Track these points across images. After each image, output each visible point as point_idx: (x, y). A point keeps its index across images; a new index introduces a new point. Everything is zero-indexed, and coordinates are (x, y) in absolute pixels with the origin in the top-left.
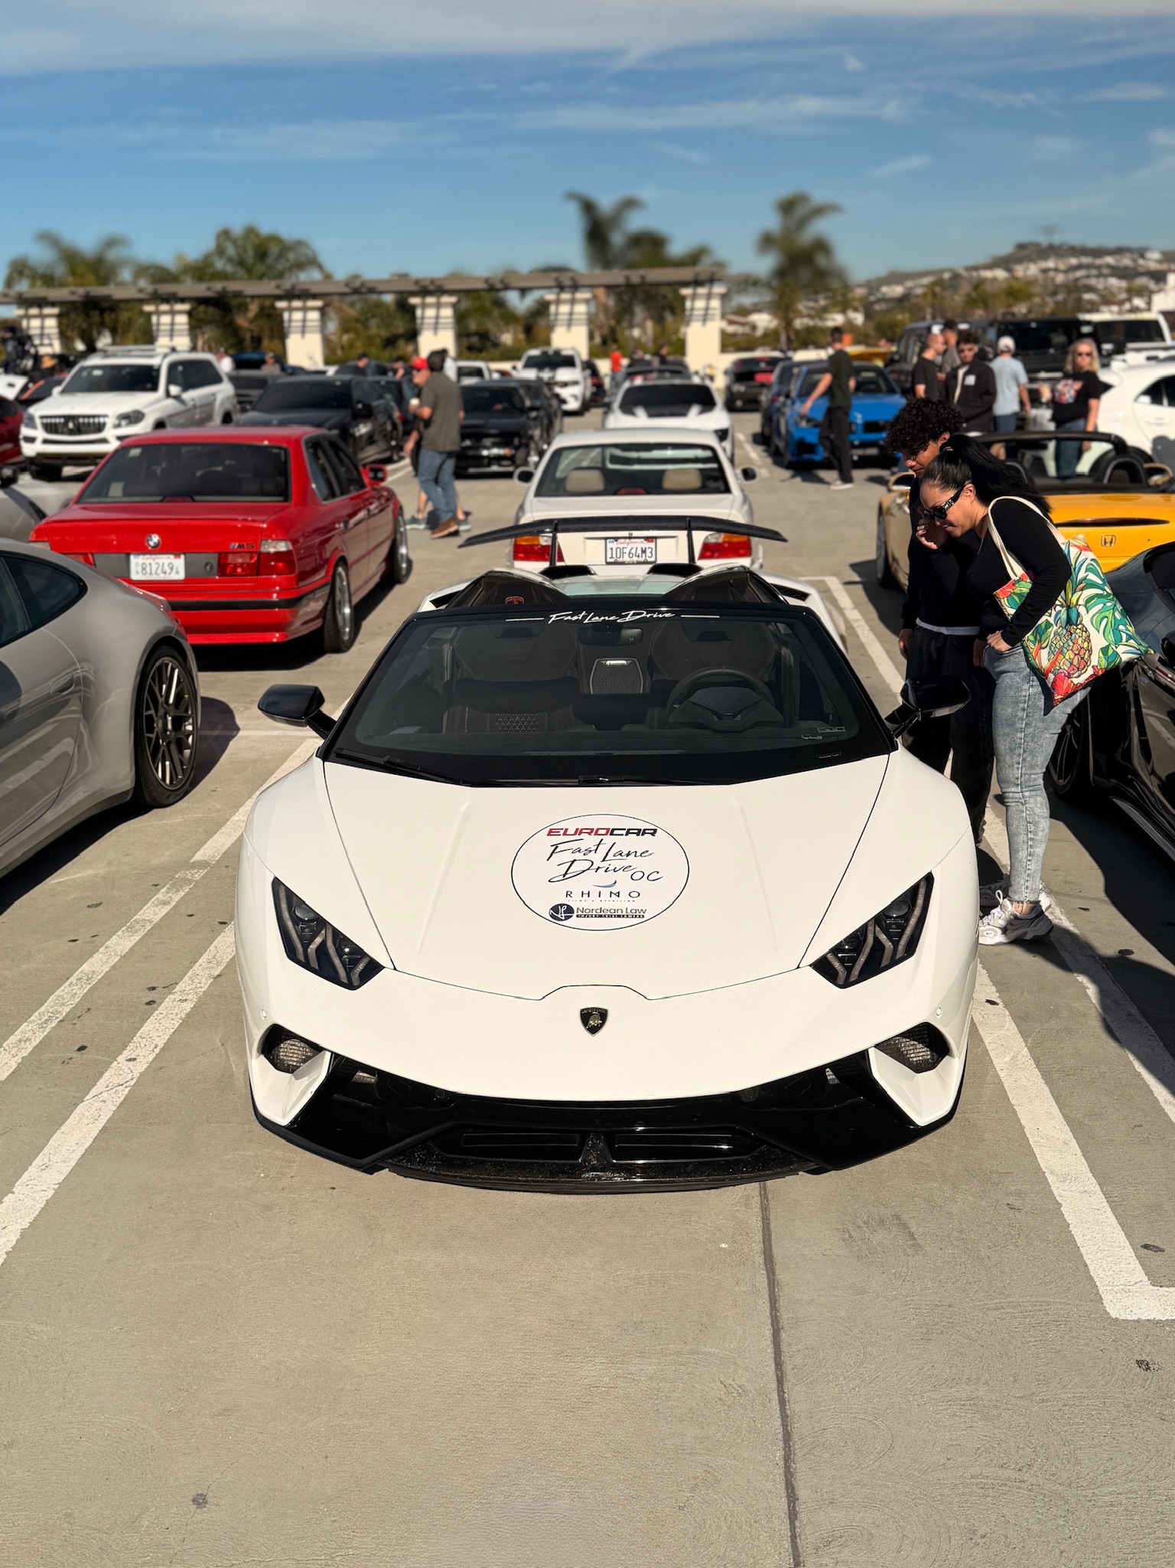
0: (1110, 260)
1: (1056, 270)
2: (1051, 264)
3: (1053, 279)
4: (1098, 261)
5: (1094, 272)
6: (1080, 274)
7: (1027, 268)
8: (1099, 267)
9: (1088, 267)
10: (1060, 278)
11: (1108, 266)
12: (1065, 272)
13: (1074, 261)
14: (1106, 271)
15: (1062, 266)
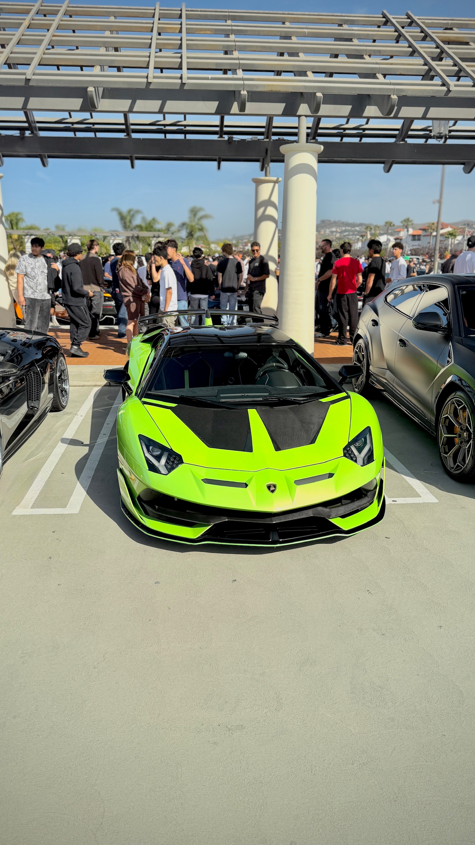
0: (357, 228)
1: (336, 232)
2: (334, 229)
3: (335, 235)
4: (353, 229)
5: (351, 233)
6: (347, 233)
7: (326, 231)
8: (353, 231)
9: (349, 231)
10: (338, 235)
11: (356, 231)
12: (341, 233)
13: (344, 228)
14: (356, 233)
15: (339, 230)
